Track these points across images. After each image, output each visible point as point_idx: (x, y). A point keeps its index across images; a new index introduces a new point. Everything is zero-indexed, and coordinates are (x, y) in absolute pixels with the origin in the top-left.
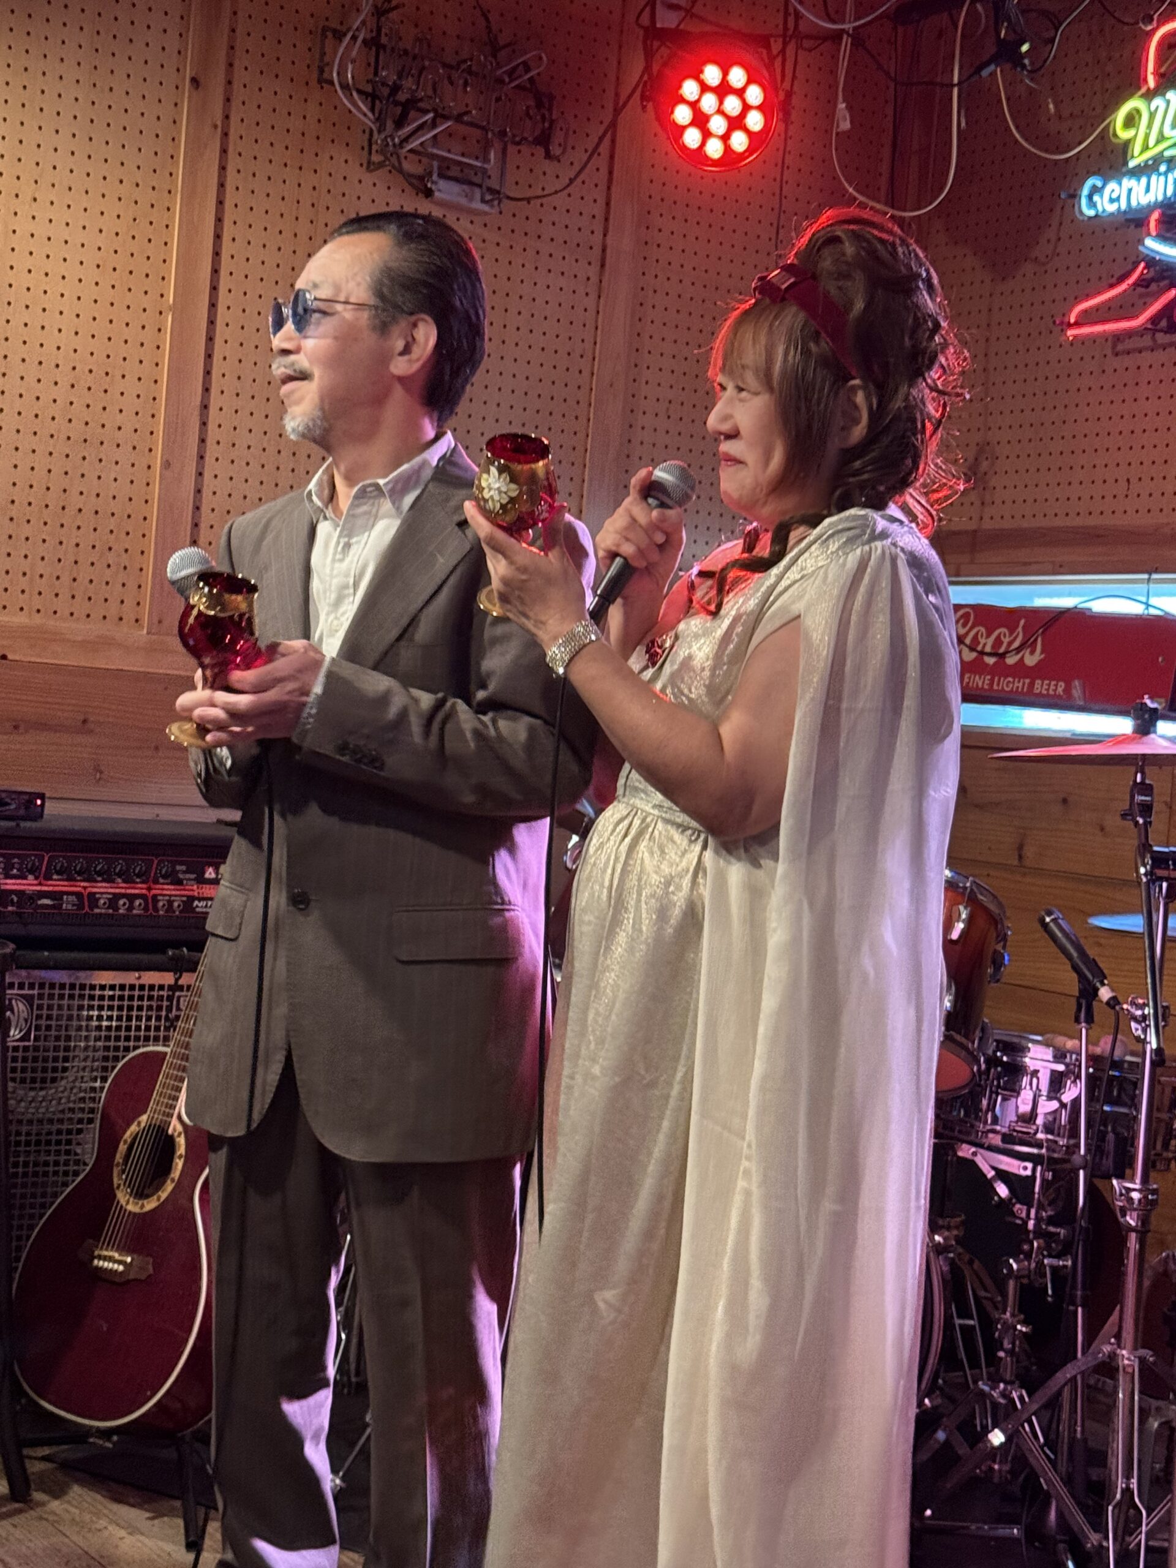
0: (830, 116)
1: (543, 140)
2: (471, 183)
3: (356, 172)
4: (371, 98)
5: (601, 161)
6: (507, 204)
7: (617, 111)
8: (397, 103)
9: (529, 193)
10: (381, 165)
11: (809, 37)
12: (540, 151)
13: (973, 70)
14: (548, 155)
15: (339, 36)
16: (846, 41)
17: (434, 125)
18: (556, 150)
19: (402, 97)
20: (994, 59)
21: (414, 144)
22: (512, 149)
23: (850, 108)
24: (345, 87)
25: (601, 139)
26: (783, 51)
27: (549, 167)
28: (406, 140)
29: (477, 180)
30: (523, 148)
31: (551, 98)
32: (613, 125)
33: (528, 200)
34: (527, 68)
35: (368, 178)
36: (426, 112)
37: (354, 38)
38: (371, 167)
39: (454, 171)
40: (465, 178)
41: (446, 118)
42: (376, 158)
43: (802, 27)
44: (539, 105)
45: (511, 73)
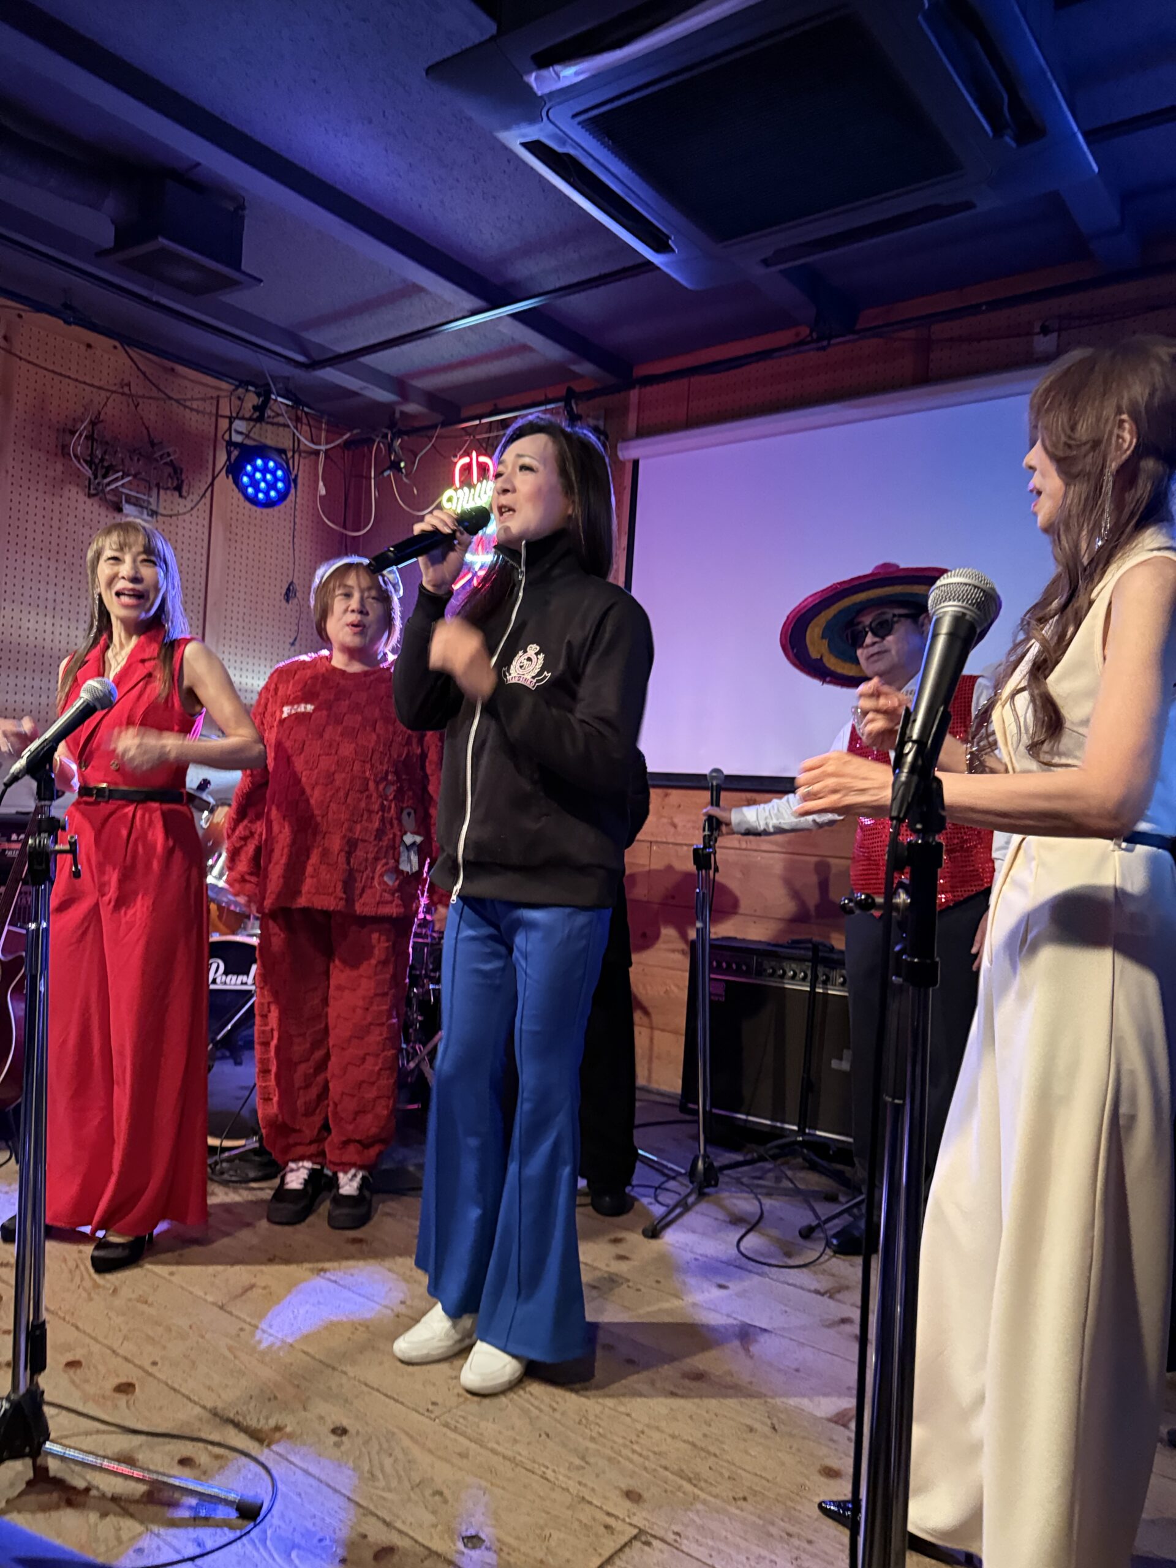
0: (316, 488)
1: (178, 489)
2: (142, 507)
3: (82, 497)
4: (90, 463)
5: (207, 500)
6: (160, 518)
7: (214, 479)
8: (103, 467)
9: (170, 513)
10: (94, 495)
11: (305, 452)
12: (176, 494)
13: (379, 473)
14: (181, 496)
15: (73, 433)
16: (322, 456)
17: (122, 478)
18: (184, 493)
19: (106, 464)
20: (389, 468)
21: (113, 486)
22: (162, 492)
23: (325, 485)
24: (76, 456)
25: (206, 491)
26: (293, 457)
27: (180, 500)
28: (109, 484)
29: (145, 504)
30: (169, 492)
31: (181, 470)
32: (212, 484)
33: (171, 516)
34: (169, 455)
35: (89, 501)
36: (118, 472)
37: (81, 435)
38: (90, 496)
39: (133, 500)
40: (136, 503)
41: (128, 475)
42: (92, 492)
43: (302, 447)
44: (175, 472)
45: (161, 457)
